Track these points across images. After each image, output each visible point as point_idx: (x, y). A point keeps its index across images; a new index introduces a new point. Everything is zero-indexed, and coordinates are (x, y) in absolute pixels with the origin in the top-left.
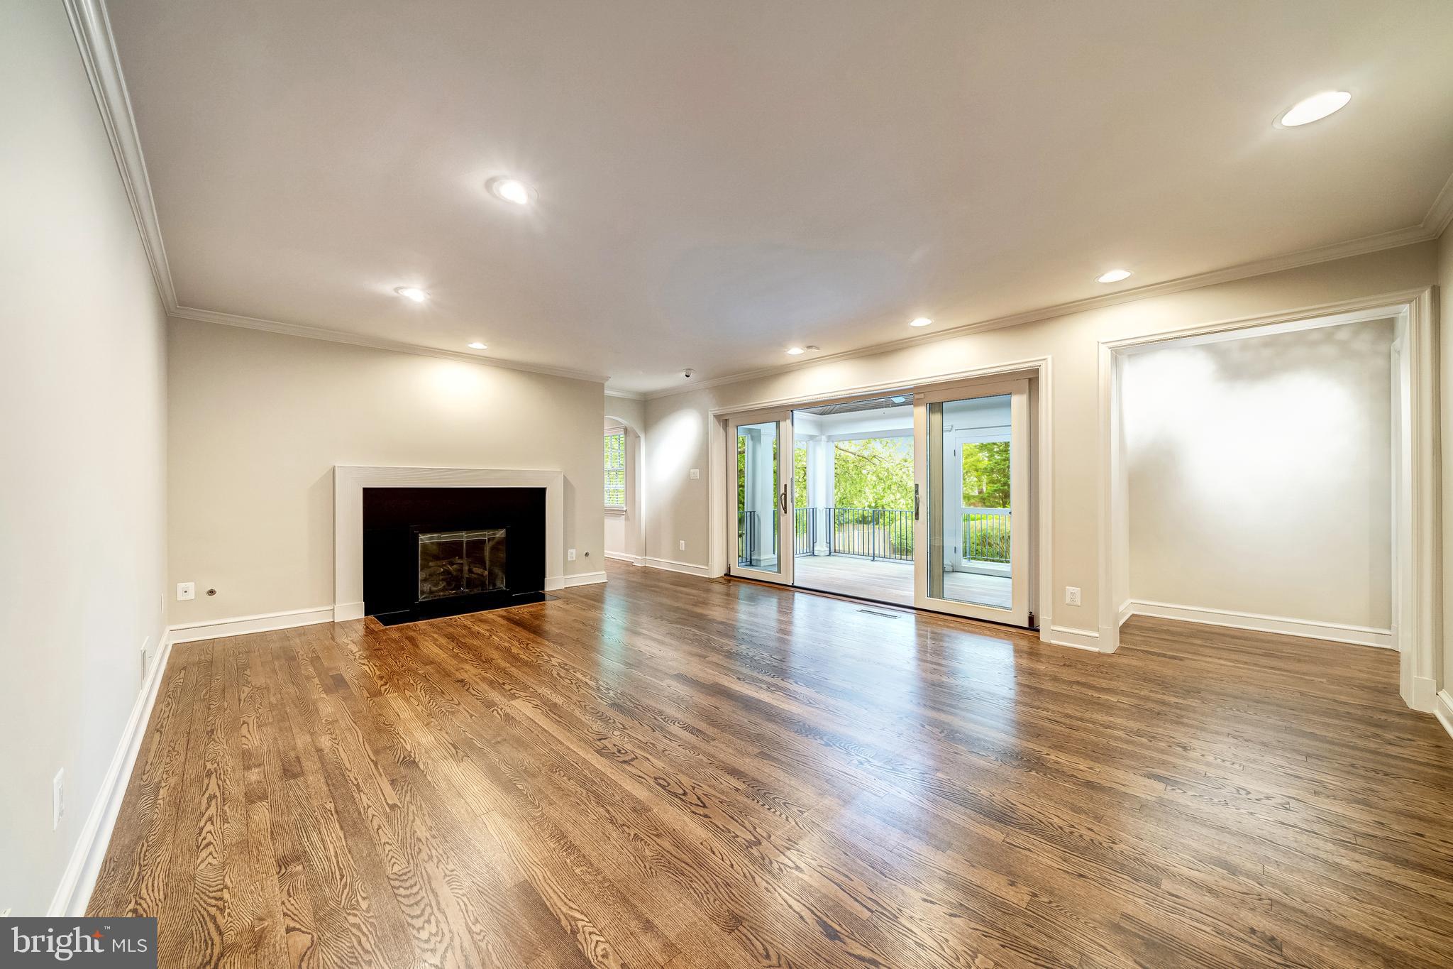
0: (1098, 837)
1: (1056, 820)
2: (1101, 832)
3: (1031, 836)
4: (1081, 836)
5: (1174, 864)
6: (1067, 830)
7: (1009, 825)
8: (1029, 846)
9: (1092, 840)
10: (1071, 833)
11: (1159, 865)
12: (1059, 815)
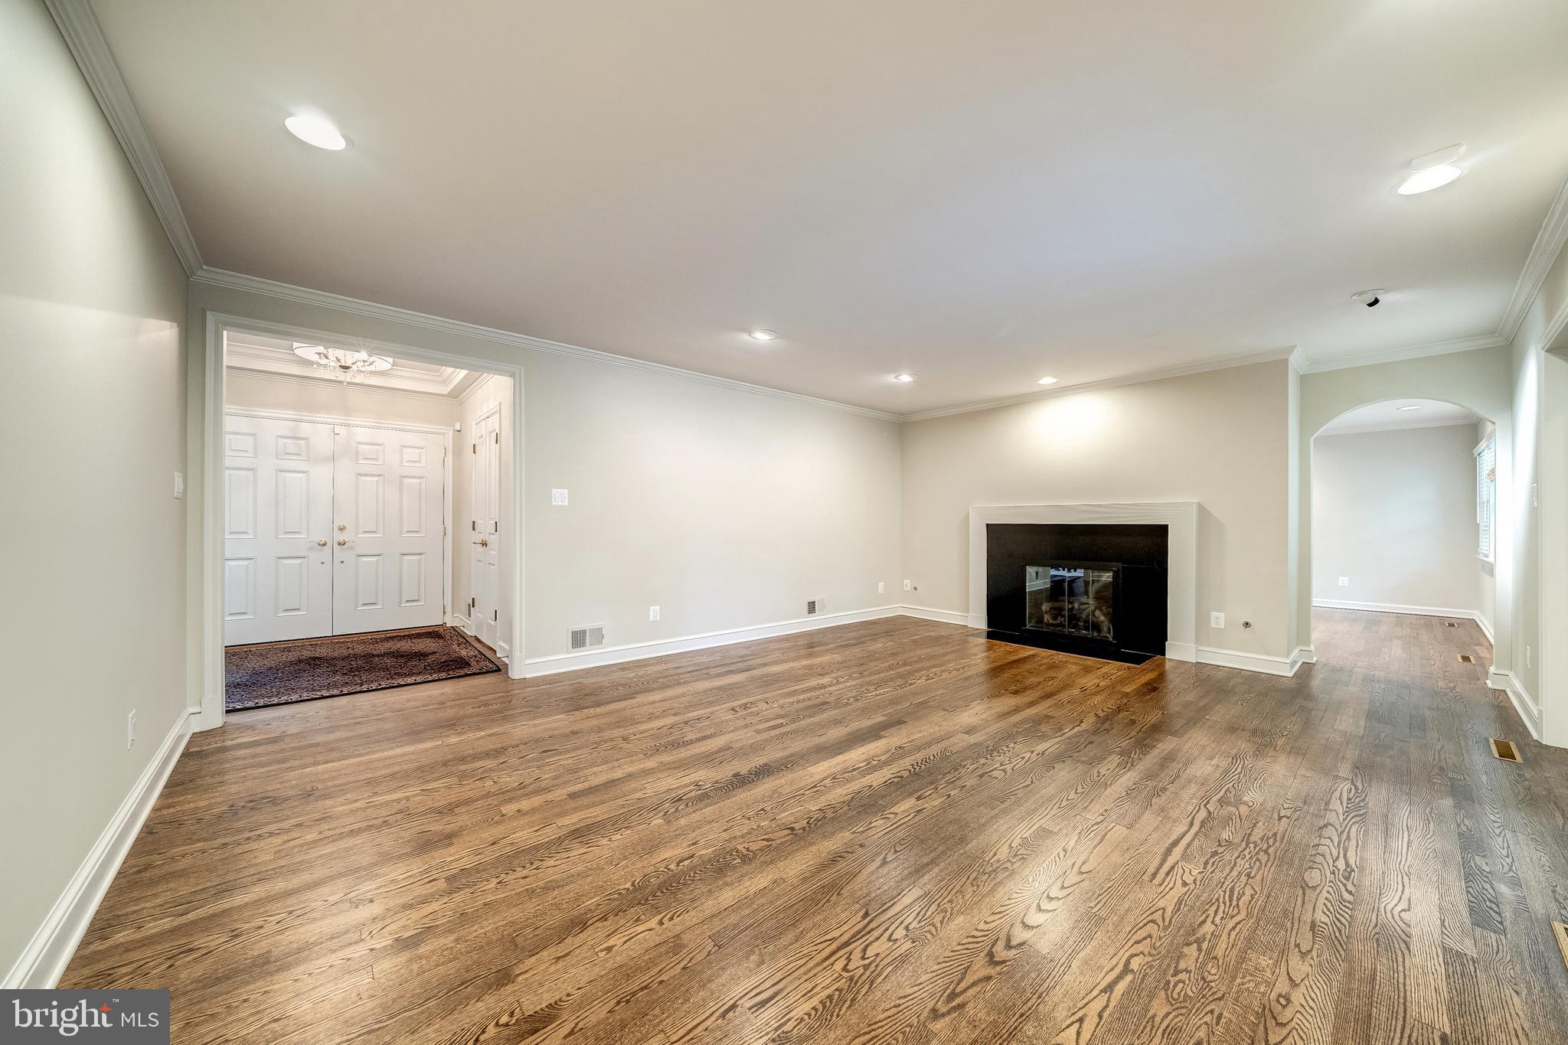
0: (513, 877)
1: (552, 862)
2: (516, 883)
3: (548, 839)
4: (524, 867)
5: (446, 905)
6: (537, 864)
7: (568, 833)
8: (540, 833)
9: (514, 871)
10: (532, 864)
11: (456, 895)
12: (556, 869)
